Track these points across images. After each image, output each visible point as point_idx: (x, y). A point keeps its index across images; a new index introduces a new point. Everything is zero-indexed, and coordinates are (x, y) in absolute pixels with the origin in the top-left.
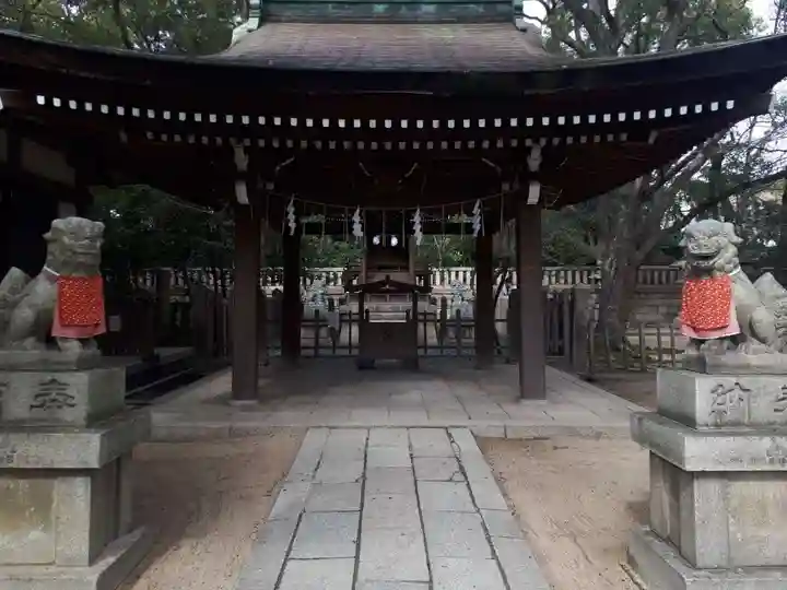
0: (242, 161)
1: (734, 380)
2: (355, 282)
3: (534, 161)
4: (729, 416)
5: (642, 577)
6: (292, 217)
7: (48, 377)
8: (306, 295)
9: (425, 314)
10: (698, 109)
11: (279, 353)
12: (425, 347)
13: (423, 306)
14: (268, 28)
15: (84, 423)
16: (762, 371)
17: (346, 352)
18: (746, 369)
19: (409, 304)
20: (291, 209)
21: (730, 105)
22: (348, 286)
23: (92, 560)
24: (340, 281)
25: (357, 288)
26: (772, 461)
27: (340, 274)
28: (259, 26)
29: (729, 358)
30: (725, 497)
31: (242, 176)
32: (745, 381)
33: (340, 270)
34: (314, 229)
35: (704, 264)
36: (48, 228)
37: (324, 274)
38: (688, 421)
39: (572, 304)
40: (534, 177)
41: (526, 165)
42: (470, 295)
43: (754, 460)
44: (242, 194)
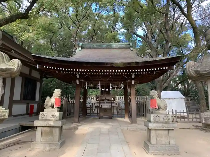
0: (78, 76)
1: (157, 115)
2: (98, 99)
3: (133, 76)
4: (156, 121)
5: (145, 148)
6: (86, 85)
7: (53, 113)
8: (87, 102)
9: (114, 107)
10: (161, 69)
11: (82, 115)
12: (114, 114)
13: (113, 105)
14: (83, 50)
15: (58, 120)
16: (162, 114)
17: (96, 115)
18: (159, 113)
19: (110, 104)
20: (86, 84)
21: (167, 68)
22: (97, 100)
23: (59, 141)
24: (94, 99)
25: (98, 101)
26: (162, 127)
27: (94, 97)
28: (81, 50)
29: (157, 112)
30: (156, 134)
31: (78, 79)
32: (159, 115)
33: (94, 96)
34: (91, 88)
35: (152, 97)
36: (54, 91)
37: (91, 97)
38: (150, 121)
39: (146, 105)
40: (133, 79)
41: (132, 77)
42: (124, 103)
43: (159, 127)
44: (78, 82)
